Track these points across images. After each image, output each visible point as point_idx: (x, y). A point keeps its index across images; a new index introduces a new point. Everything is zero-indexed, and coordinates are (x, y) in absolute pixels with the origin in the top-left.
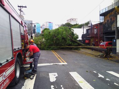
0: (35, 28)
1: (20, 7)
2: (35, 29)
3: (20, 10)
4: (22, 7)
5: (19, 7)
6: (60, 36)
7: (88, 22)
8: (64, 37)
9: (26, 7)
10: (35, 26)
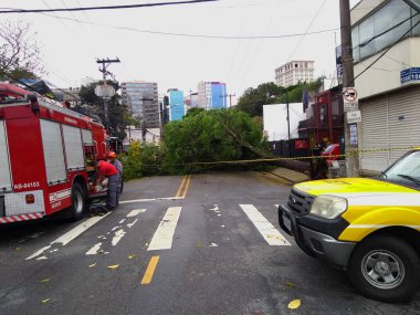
0: (168, 107)
1: (103, 62)
2: (166, 110)
3: (104, 71)
4: (109, 61)
5: (99, 62)
6: (204, 135)
7: (319, 80)
8: (216, 137)
9: (118, 61)
10: (166, 99)
